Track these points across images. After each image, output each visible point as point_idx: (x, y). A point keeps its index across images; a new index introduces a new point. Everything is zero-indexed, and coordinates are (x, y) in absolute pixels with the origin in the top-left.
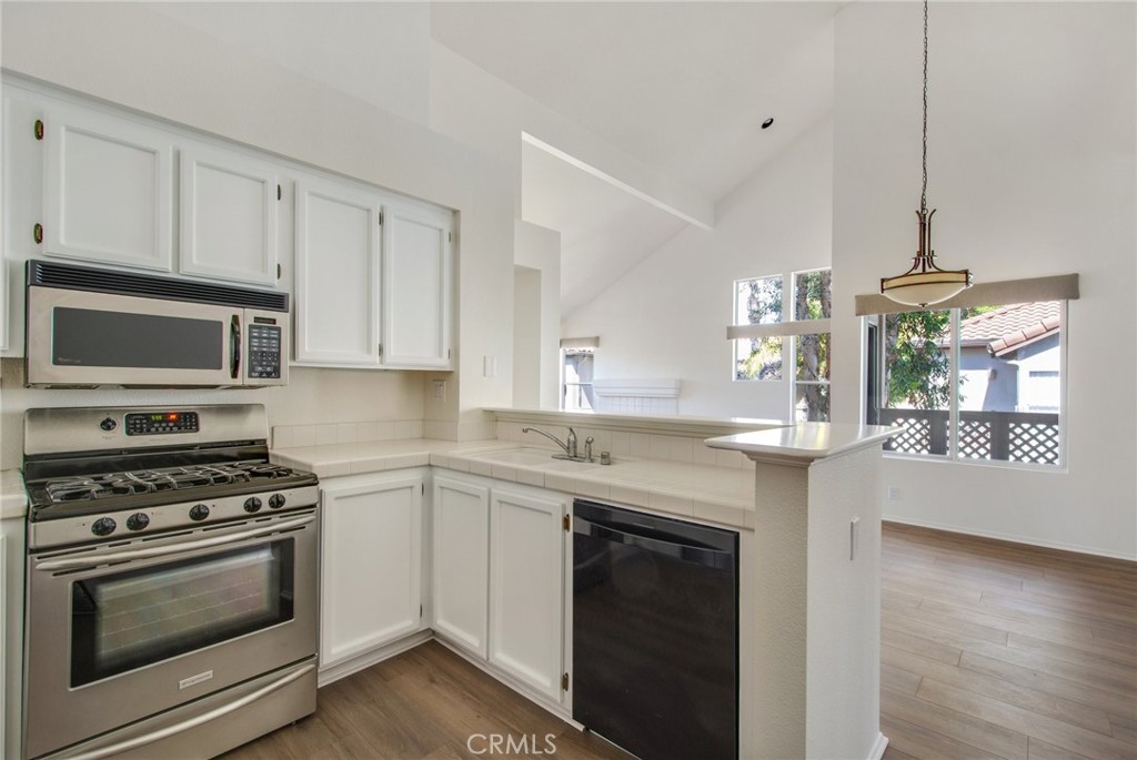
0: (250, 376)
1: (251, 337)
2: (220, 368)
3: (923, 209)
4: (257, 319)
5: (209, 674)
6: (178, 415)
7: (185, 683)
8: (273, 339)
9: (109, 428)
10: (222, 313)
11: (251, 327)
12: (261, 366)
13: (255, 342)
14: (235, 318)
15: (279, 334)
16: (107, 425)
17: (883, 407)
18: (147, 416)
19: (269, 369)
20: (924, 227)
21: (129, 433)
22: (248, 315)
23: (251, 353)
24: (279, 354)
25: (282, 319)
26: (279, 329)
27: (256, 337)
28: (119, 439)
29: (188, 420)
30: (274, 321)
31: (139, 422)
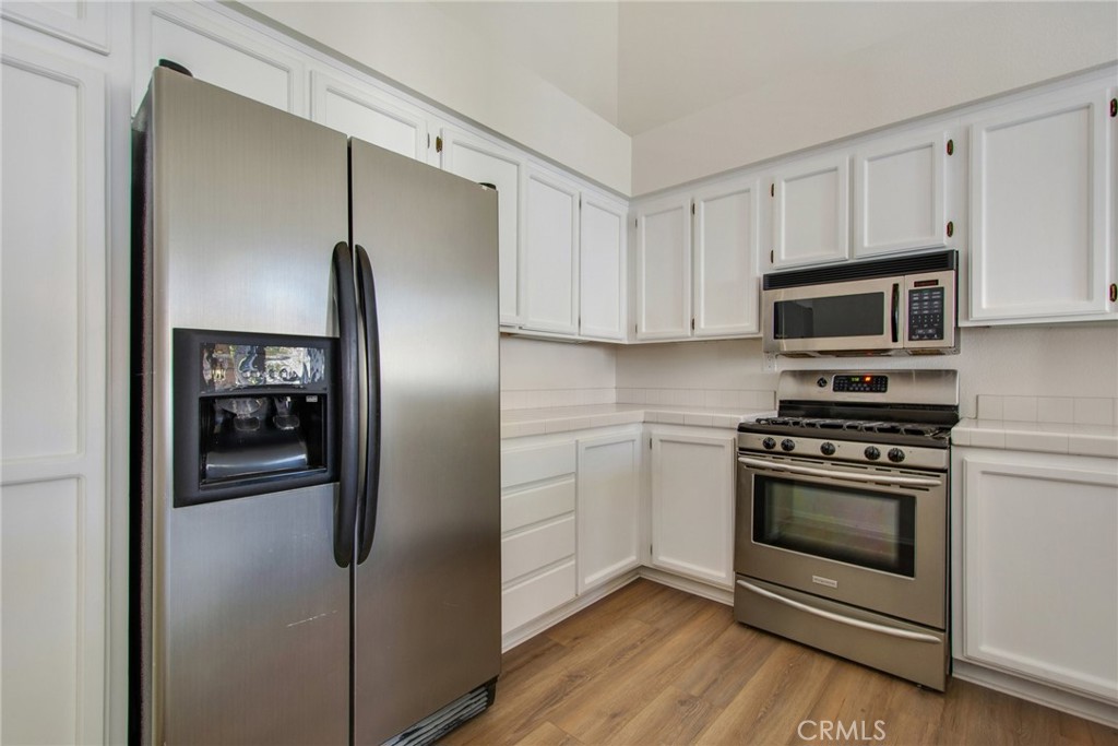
0: (910, 339)
1: (911, 302)
2: (882, 333)
4: (917, 284)
5: (833, 583)
6: (872, 377)
7: (817, 579)
8: (935, 300)
9: (821, 386)
10: (883, 285)
11: (911, 292)
12: (923, 328)
13: (916, 306)
14: (896, 287)
15: (942, 294)
16: (822, 383)
18: (849, 378)
19: (930, 331)
21: (834, 390)
22: (907, 282)
23: (911, 316)
24: (942, 315)
25: (945, 278)
26: (942, 289)
27: (915, 301)
28: (828, 394)
29: (879, 382)
30: (936, 282)
31: (844, 382)
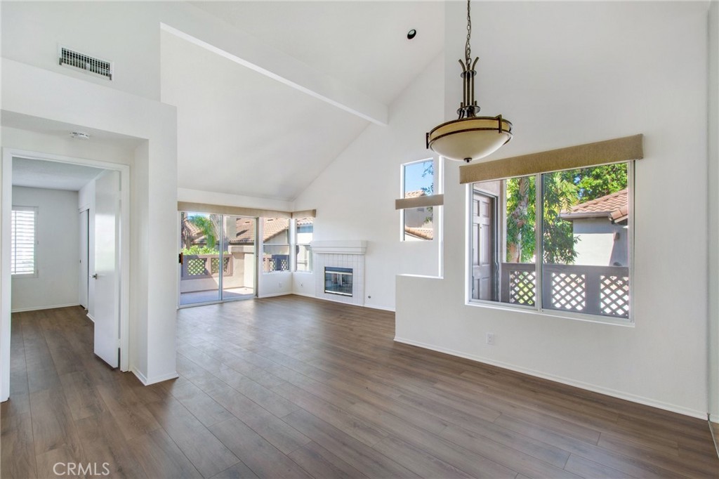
3: (467, 59)
17: (505, 261)
20: (468, 75)
